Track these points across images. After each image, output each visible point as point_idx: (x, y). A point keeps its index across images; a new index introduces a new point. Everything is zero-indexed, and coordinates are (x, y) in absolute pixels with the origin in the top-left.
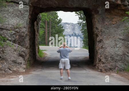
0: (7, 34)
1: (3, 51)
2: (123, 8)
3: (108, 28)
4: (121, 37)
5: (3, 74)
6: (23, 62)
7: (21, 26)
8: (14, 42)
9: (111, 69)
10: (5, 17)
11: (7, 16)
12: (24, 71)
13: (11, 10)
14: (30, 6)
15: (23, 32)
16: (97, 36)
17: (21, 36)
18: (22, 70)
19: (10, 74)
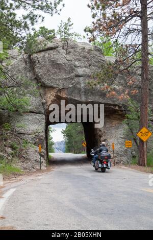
0: (29, 138)
1: (26, 152)
2: (120, 113)
3: (109, 129)
4: (122, 136)
5: (28, 173)
6: (44, 161)
7: (40, 131)
8: (35, 144)
9: (117, 163)
10: (26, 124)
11: (28, 124)
12: (46, 168)
13: (30, 118)
14: (45, 115)
15: (42, 136)
16: (101, 136)
17: (40, 139)
18: (43, 168)
19: (35, 172)
